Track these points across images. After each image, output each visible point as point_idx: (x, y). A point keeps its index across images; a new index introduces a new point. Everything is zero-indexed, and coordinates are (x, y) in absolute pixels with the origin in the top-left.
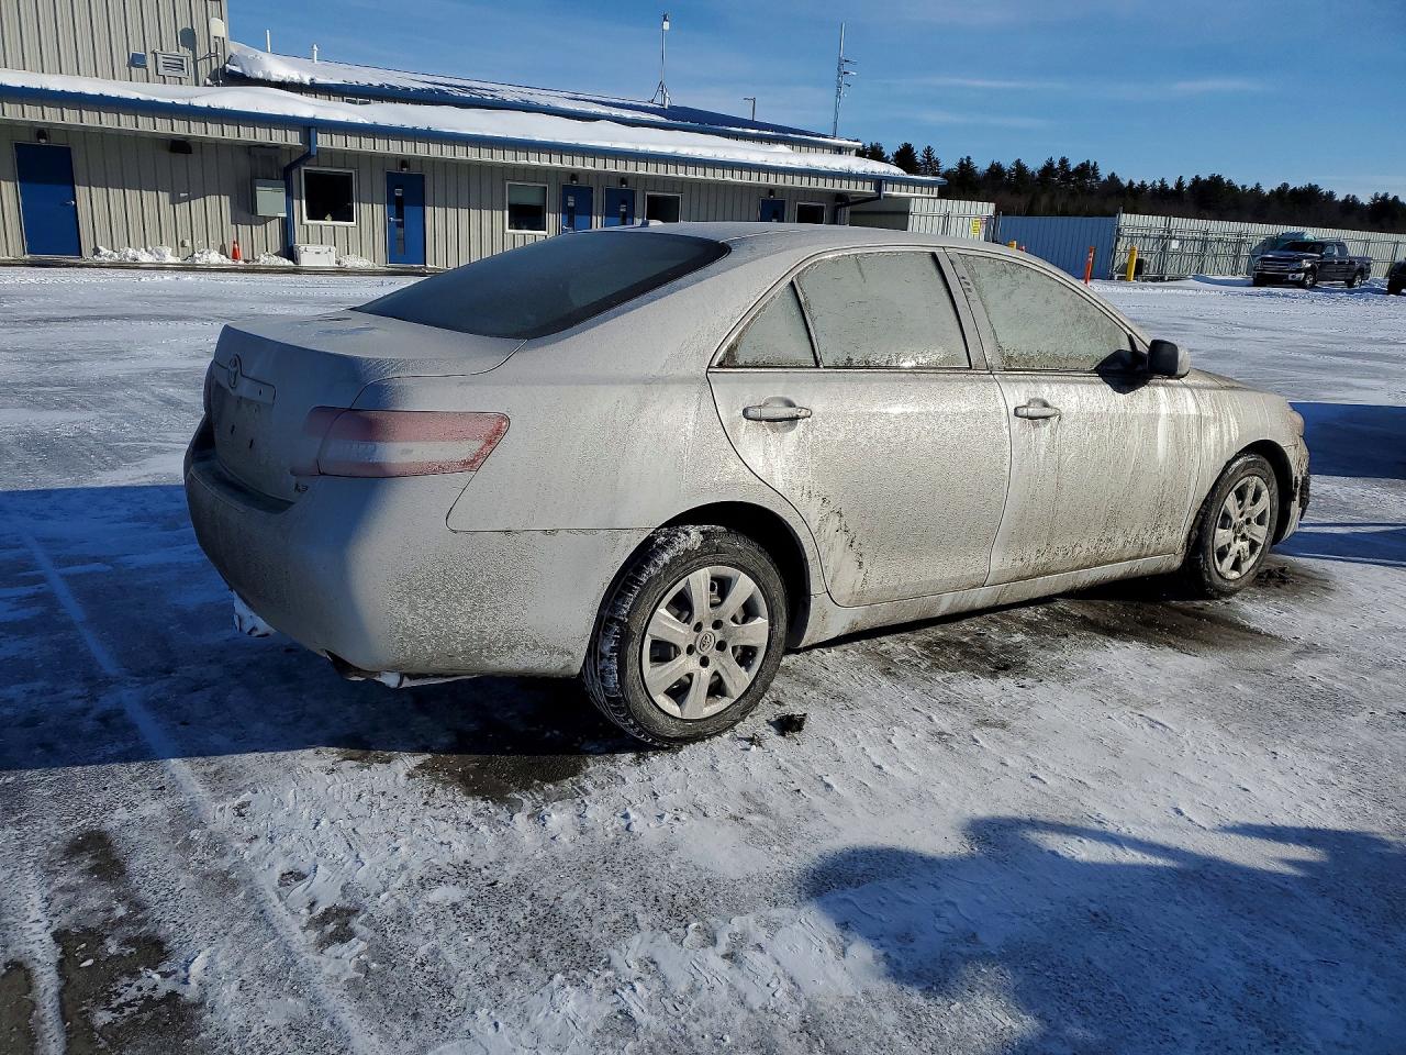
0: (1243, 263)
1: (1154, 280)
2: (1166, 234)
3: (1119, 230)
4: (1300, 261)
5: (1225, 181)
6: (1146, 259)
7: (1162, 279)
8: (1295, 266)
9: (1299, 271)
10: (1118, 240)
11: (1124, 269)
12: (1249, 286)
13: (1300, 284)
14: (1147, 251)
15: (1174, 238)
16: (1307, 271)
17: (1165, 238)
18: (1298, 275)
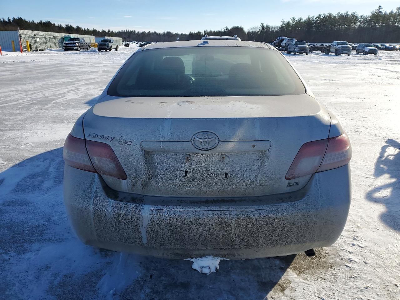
0: (57, 44)
1: (35, 51)
2: (34, 36)
3: (20, 35)
4: (75, 43)
5: (23, 19)
6: (31, 44)
7: (37, 50)
8: (74, 45)
9: (76, 46)
10: (21, 38)
11: (26, 48)
12: (63, 51)
13: (77, 50)
14: (30, 41)
15: (37, 37)
16: (78, 46)
17: (35, 37)
18: (76, 48)
